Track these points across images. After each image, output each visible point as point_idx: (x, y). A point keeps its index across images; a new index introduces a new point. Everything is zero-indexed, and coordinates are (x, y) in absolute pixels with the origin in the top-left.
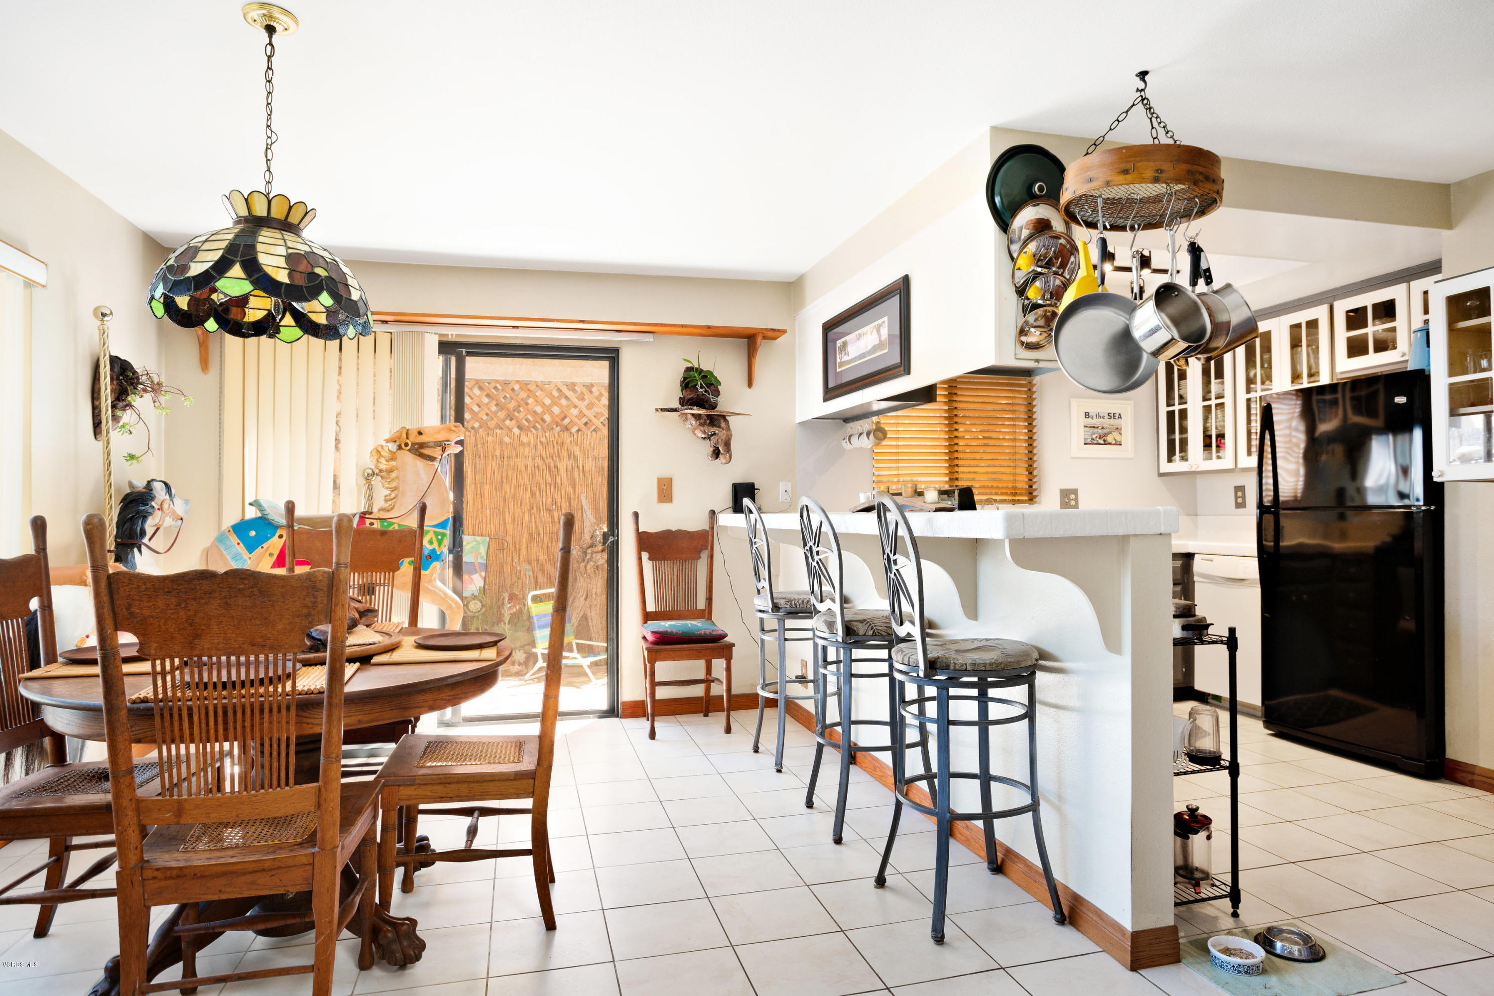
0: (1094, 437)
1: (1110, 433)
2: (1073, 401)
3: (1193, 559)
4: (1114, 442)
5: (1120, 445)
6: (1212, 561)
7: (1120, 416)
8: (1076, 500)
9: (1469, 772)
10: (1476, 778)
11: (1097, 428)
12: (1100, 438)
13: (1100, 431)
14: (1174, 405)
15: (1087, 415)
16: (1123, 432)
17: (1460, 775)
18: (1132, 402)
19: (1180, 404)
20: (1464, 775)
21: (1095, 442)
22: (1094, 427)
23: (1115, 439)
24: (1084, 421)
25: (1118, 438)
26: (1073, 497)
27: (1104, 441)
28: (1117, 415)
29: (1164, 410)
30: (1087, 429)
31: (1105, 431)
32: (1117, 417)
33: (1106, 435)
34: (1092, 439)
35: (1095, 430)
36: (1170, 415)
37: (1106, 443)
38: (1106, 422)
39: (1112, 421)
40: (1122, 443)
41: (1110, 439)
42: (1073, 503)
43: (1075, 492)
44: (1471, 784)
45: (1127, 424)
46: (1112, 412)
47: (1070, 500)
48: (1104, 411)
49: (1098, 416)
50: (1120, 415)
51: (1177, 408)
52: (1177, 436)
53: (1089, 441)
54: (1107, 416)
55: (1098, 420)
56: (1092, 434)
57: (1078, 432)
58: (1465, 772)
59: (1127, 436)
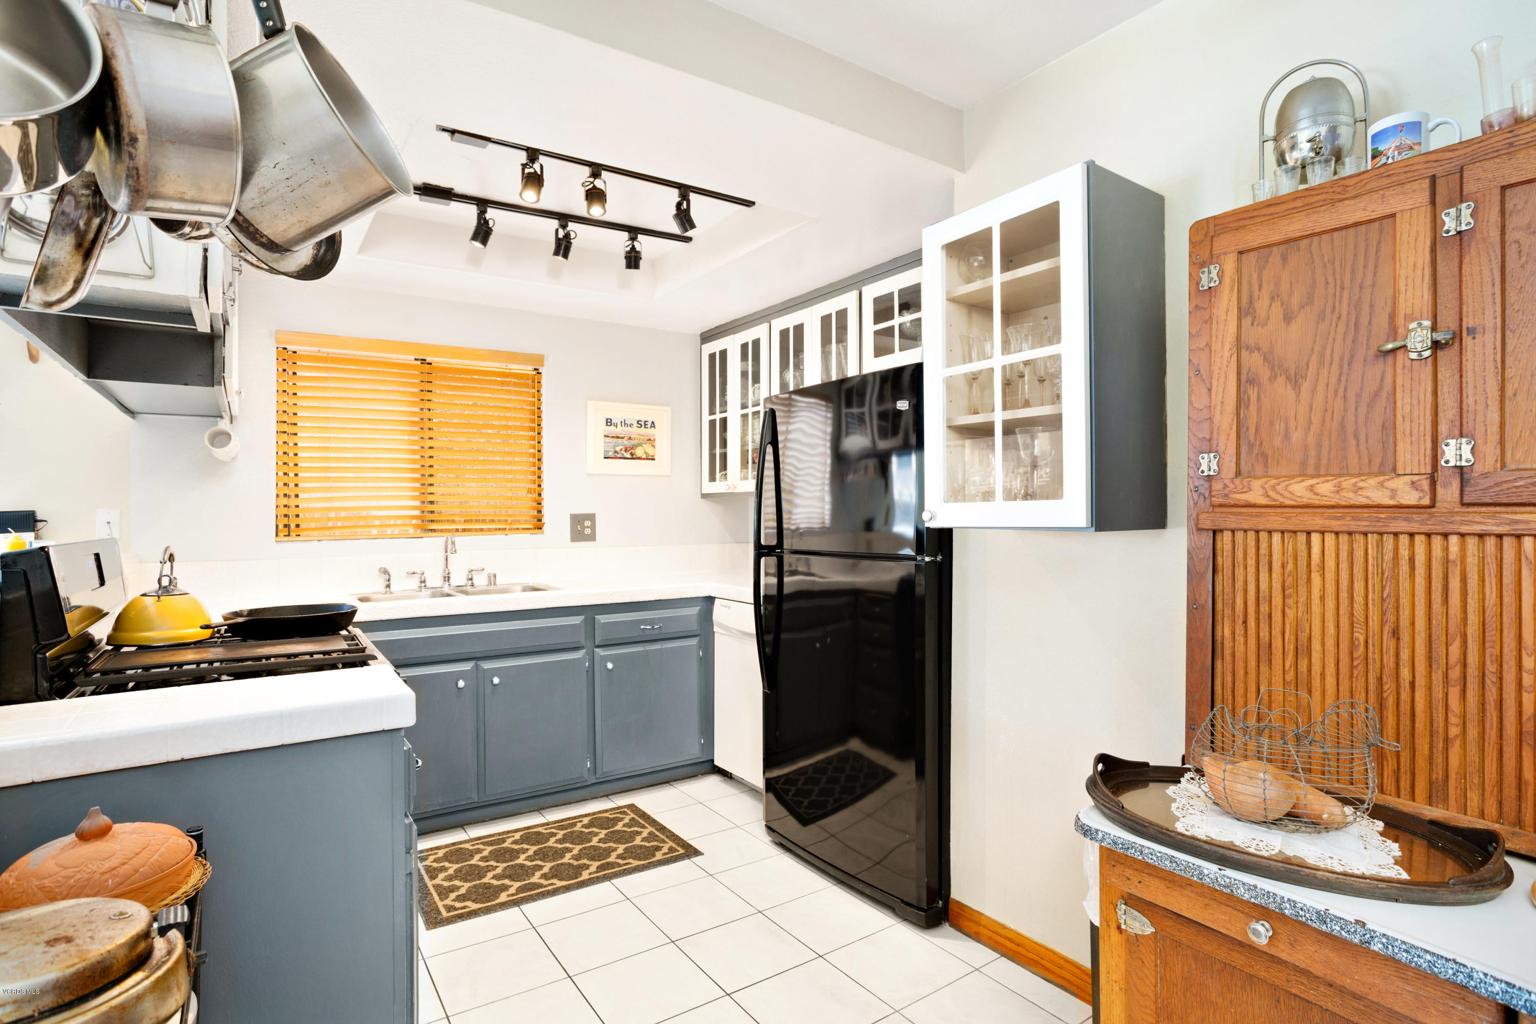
0: (618, 449)
1: (640, 445)
2: (589, 402)
3: (713, 604)
4: (644, 456)
5: (654, 459)
6: (729, 607)
7: (653, 425)
8: (593, 527)
9: (975, 922)
10: (983, 931)
11: (623, 438)
12: (626, 451)
13: (626, 442)
14: (715, 414)
15: (609, 422)
16: (657, 443)
17: (965, 924)
18: (669, 409)
19: (721, 412)
20: (969, 924)
21: (619, 456)
22: (618, 437)
23: (646, 453)
24: (604, 429)
25: (650, 451)
26: (588, 523)
27: (632, 454)
28: (649, 424)
29: (706, 418)
30: (608, 440)
31: (633, 442)
32: (649, 426)
33: (634, 447)
34: (616, 452)
35: (620, 441)
36: (712, 423)
37: (633, 457)
38: (635, 431)
39: (643, 430)
40: (656, 458)
41: (639, 452)
42: (588, 531)
43: (592, 517)
44: (976, 937)
45: (661, 434)
46: (643, 419)
47: (584, 528)
48: (632, 418)
49: (624, 423)
50: (653, 423)
51: (718, 416)
52: (718, 451)
53: (611, 454)
54: (636, 424)
55: (623, 428)
56: (615, 446)
57: (596, 444)
58: (970, 920)
59: (662, 450)
